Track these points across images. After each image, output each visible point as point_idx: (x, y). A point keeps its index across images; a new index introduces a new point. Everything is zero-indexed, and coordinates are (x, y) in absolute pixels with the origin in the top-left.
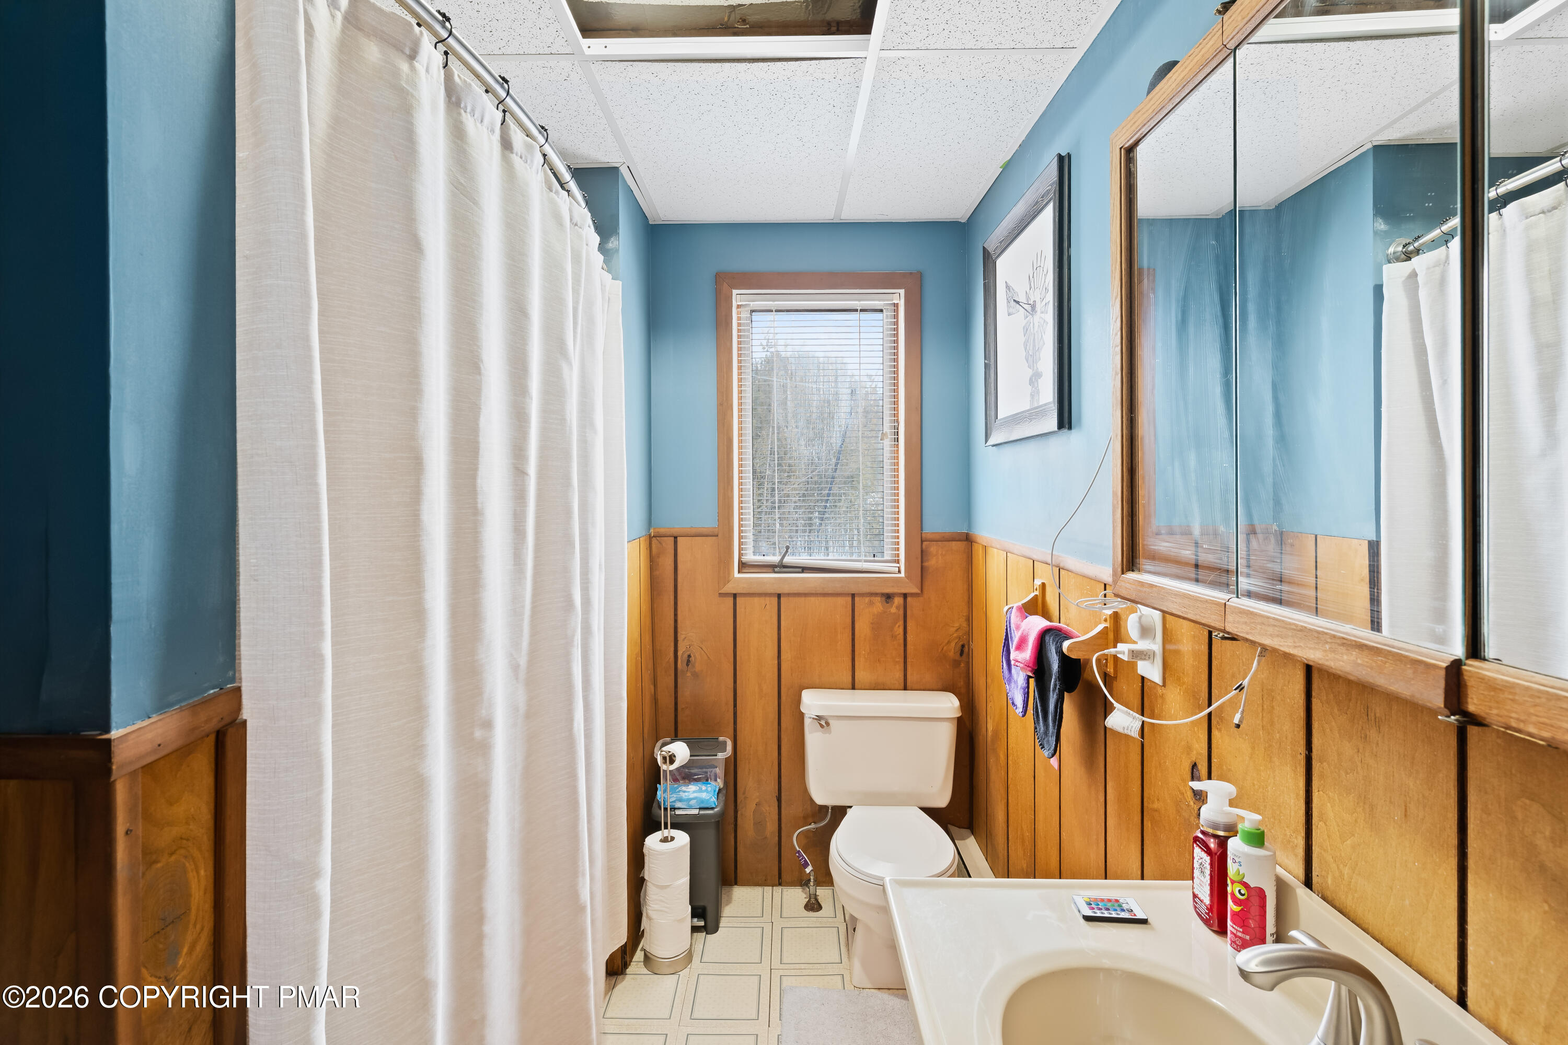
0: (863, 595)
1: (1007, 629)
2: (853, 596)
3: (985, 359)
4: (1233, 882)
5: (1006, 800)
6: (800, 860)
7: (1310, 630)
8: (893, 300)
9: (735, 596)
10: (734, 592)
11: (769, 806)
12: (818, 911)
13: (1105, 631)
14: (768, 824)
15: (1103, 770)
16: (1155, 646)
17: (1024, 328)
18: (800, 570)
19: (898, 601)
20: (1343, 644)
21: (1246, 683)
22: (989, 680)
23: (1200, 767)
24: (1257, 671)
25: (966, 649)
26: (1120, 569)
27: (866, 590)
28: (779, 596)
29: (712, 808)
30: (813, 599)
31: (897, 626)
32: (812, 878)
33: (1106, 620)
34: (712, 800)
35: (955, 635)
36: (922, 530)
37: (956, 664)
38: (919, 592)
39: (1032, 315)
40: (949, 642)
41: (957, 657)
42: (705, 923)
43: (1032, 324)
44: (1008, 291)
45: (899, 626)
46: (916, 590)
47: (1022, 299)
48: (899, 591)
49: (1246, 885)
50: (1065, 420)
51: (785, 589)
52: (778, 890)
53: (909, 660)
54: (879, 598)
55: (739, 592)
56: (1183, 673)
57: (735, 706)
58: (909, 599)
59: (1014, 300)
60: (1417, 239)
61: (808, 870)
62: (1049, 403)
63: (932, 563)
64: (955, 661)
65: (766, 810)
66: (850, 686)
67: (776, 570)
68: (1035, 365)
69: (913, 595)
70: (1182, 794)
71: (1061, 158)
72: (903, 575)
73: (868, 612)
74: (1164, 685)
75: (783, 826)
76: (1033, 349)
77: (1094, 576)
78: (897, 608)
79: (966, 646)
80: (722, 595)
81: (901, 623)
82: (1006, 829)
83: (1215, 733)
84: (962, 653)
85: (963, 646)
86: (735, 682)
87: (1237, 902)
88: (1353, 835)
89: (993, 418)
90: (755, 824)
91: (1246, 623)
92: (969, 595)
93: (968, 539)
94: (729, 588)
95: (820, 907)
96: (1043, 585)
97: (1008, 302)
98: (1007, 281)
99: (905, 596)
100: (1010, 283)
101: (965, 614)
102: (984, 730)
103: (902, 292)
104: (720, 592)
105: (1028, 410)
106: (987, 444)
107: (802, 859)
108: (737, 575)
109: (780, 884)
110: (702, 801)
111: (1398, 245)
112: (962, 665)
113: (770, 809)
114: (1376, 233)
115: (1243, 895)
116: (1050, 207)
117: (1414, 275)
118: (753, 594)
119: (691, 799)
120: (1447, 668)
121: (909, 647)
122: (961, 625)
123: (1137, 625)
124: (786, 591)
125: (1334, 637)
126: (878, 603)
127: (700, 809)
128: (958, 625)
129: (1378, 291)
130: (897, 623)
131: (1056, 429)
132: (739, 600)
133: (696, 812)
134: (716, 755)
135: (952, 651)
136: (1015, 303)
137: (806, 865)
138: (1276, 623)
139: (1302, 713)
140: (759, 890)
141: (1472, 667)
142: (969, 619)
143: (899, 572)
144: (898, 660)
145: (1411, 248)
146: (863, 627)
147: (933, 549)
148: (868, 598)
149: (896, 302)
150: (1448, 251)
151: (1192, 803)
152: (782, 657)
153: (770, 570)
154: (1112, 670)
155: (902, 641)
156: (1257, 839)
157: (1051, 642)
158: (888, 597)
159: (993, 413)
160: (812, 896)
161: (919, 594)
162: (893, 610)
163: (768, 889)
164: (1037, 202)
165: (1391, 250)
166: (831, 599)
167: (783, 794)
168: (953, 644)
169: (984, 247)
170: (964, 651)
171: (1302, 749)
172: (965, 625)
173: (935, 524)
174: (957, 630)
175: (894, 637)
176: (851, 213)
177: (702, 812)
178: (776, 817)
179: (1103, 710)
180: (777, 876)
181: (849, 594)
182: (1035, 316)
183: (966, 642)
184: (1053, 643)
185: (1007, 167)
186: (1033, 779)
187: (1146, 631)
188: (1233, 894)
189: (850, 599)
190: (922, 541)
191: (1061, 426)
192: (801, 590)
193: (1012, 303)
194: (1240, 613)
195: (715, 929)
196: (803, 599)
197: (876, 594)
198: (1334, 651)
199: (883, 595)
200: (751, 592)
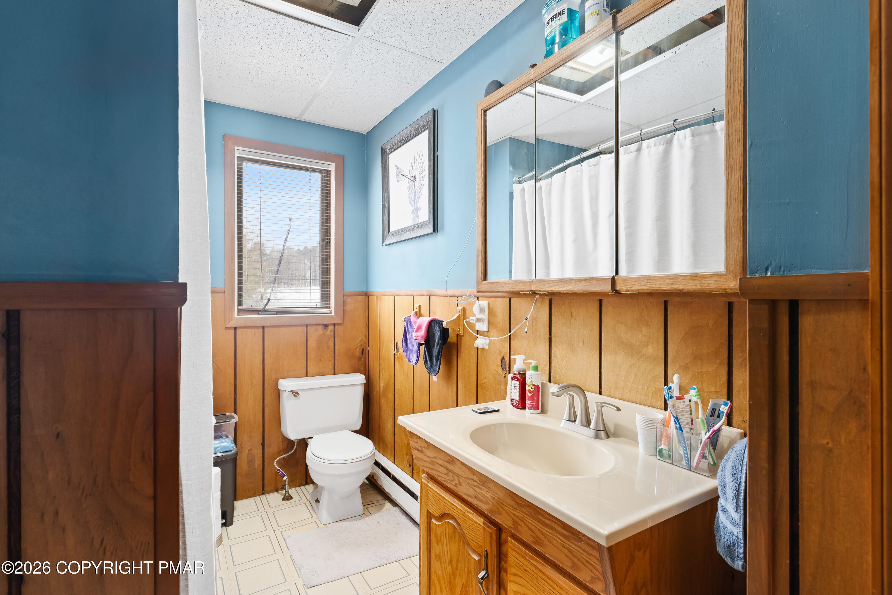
0: (312, 325)
1: (405, 327)
2: (307, 326)
3: (382, 202)
4: (529, 386)
5: (393, 416)
6: (280, 474)
7: (567, 280)
8: (328, 168)
9: (235, 328)
10: (236, 326)
11: (257, 450)
12: (291, 500)
13: (459, 316)
14: (256, 460)
15: (456, 378)
16: (485, 316)
17: (408, 187)
18: (275, 313)
19: (331, 328)
20: (579, 281)
21: (528, 316)
22: (381, 362)
23: (505, 358)
24: (533, 311)
25: (365, 351)
26: (481, 280)
27: (314, 322)
28: (263, 328)
29: (231, 451)
30: (283, 329)
31: (330, 341)
32: (287, 482)
33: (459, 312)
34: (231, 446)
35: (359, 344)
36: (343, 291)
37: (360, 359)
38: (342, 322)
39: (414, 181)
40: (356, 348)
41: (361, 356)
42: (225, 521)
43: (413, 186)
44: (397, 170)
45: (331, 341)
46: (340, 321)
47: (407, 173)
48: (332, 323)
49: (533, 385)
50: (436, 229)
51: (267, 323)
52: (263, 497)
53: (336, 359)
54: (321, 327)
55: (239, 326)
56: (498, 324)
57: (235, 394)
58: (336, 327)
59: (401, 174)
60: (523, 176)
61: (285, 478)
62: (426, 221)
63: (348, 307)
64: (359, 357)
65: (255, 452)
66: (305, 375)
67: (261, 313)
68: (415, 205)
69: (339, 324)
70: (497, 371)
71: (434, 111)
72: (333, 314)
73: (315, 335)
74: (489, 331)
75: (265, 460)
76: (414, 197)
77: (452, 295)
78: (330, 332)
79: (365, 350)
80: (227, 328)
81: (332, 339)
82: (394, 430)
83: (512, 342)
84: (362, 353)
85: (363, 349)
86: (235, 380)
87: (530, 392)
88: (566, 358)
89: (387, 231)
90: (248, 462)
91: (541, 285)
92: (366, 324)
93: (367, 295)
94: (232, 324)
95: (291, 498)
96: (420, 306)
97: (397, 175)
98: (397, 165)
99: (334, 325)
100: (398, 166)
101: (364, 333)
102: (377, 388)
103: (334, 164)
104: (226, 326)
105: (412, 225)
106: (383, 244)
107: (281, 473)
108: (237, 316)
109: (263, 494)
110: (224, 447)
111: (517, 177)
112: (363, 359)
113: (258, 452)
114: (510, 171)
115: (532, 389)
116: (426, 133)
117: (523, 189)
118: (248, 327)
119: (218, 447)
120: (612, 278)
121: (336, 352)
122: (362, 339)
123: (479, 308)
124: (268, 325)
125: (576, 280)
126: (320, 328)
127: (223, 452)
128: (361, 339)
129: (511, 195)
130: (330, 340)
131: (432, 232)
132: (238, 331)
133: (221, 454)
134: (230, 421)
135: (358, 352)
136: (402, 176)
137: (284, 476)
138: (554, 282)
139: (548, 322)
140: (251, 500)
141: (616, 277)
142: (367, 336)
143: (331, 313)
144: (330, 359)
145: (521, 179)
146: (312, 343)
147: (349, 300)
148: (315, 327)
149: (329, 169)
150: (565, 174)
151: (502, 373)
152: (265, 363)
153: (257, 313)
154: (462, 332)
155: (333, 349)
156: (536, 368)
157: (435, 324)
158: (326, 326)
159: (387, 230)
160: (287, 492)
161: (341, 324)
162: (328, 333)
163: (257, 498)
164: (418, 129)
165: (514, 179)
166: (294, 329)
167: (265, 441)
168: (358, 349)
169: (382, 147)
170: (364, 352)
171: (548, 336)
172: (364, 339)
173: (351, 286)
174: (360, 342)
175: (329, 347)
176: (308, 117)
177: (225, 454)
178: (261, 455)
179: (456, 351)
180: (262, 489)
181: (304, 325)
182: (415, 182)
183: (365, 348)
184: (436, 324)
185: (396, 110)
186: (412, 399)
187: (482, 310)
188: (529, 390)
189: (305, 328)
190: (344, 296)
191: (434, 231)
192: (277, 324)
193: (400, 176)
194: (539, 282)
195: (231, 523)
196: (278, 329)
197: (319, 325)
198: (576, 285)
199: (323, 325)
200: (246, 326)
